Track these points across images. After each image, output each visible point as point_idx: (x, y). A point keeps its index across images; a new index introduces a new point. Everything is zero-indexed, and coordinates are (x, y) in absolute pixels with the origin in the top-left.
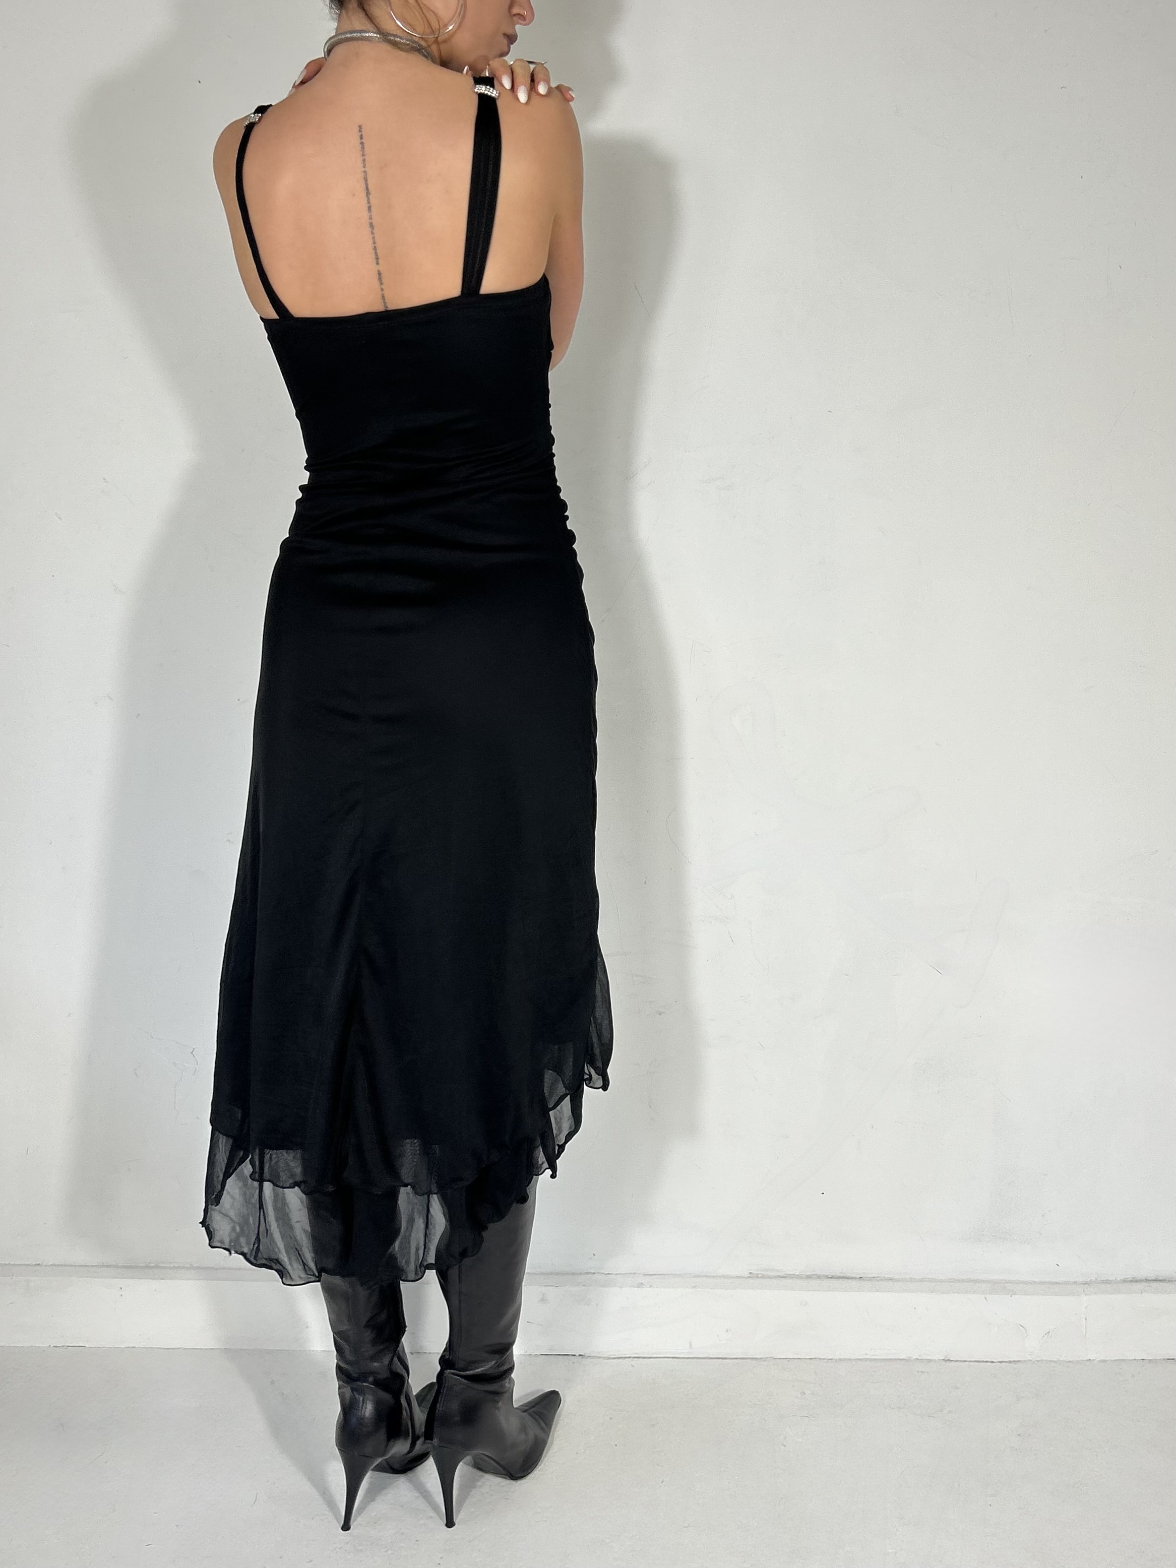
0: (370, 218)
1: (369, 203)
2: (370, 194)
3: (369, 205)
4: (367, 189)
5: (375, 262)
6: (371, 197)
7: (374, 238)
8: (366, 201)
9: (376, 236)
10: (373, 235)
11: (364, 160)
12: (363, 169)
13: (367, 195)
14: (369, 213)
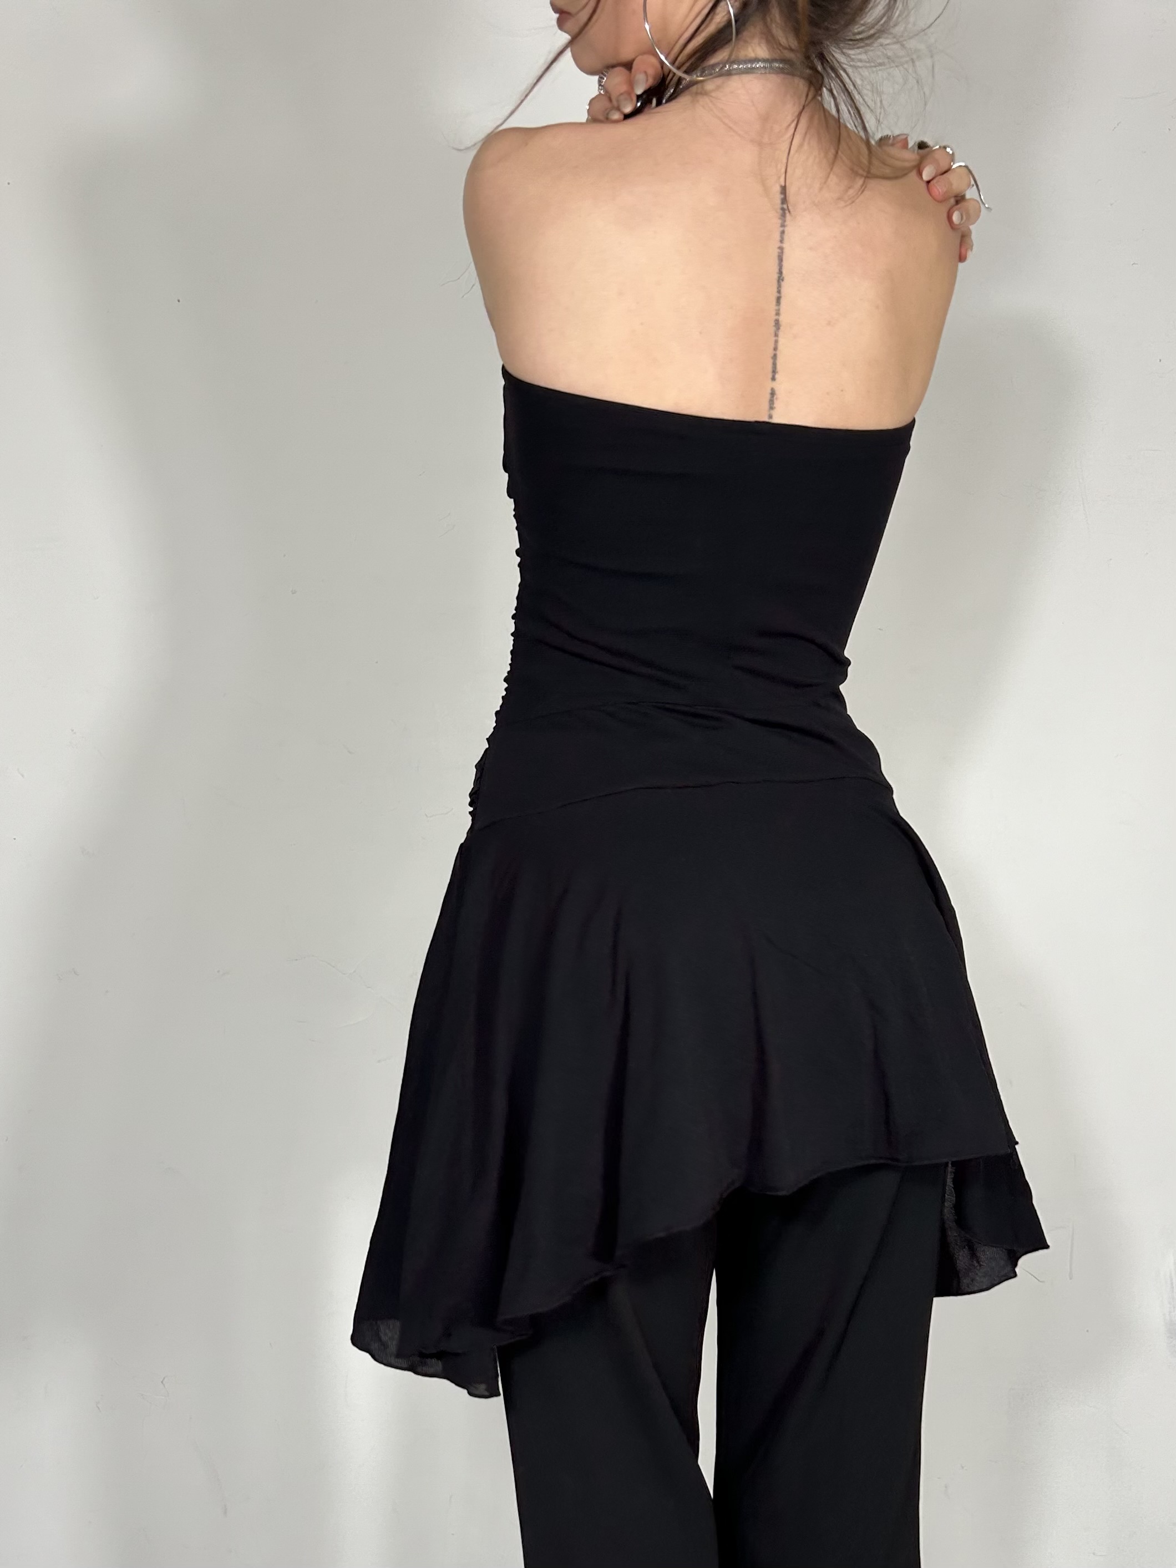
0: (778, 314)
1: (779, 292)
2: (783, 280)
3: (779, 295)
4: (780, 272)
5: (770, 376)
6: (783, 284)
7: (776, 342)
8: (776, 290)
9: (782, 341)
10: (776, 338)
11: (783, 232)
12: (779, 244)
13: (779, 281)
14: (777, 305)
